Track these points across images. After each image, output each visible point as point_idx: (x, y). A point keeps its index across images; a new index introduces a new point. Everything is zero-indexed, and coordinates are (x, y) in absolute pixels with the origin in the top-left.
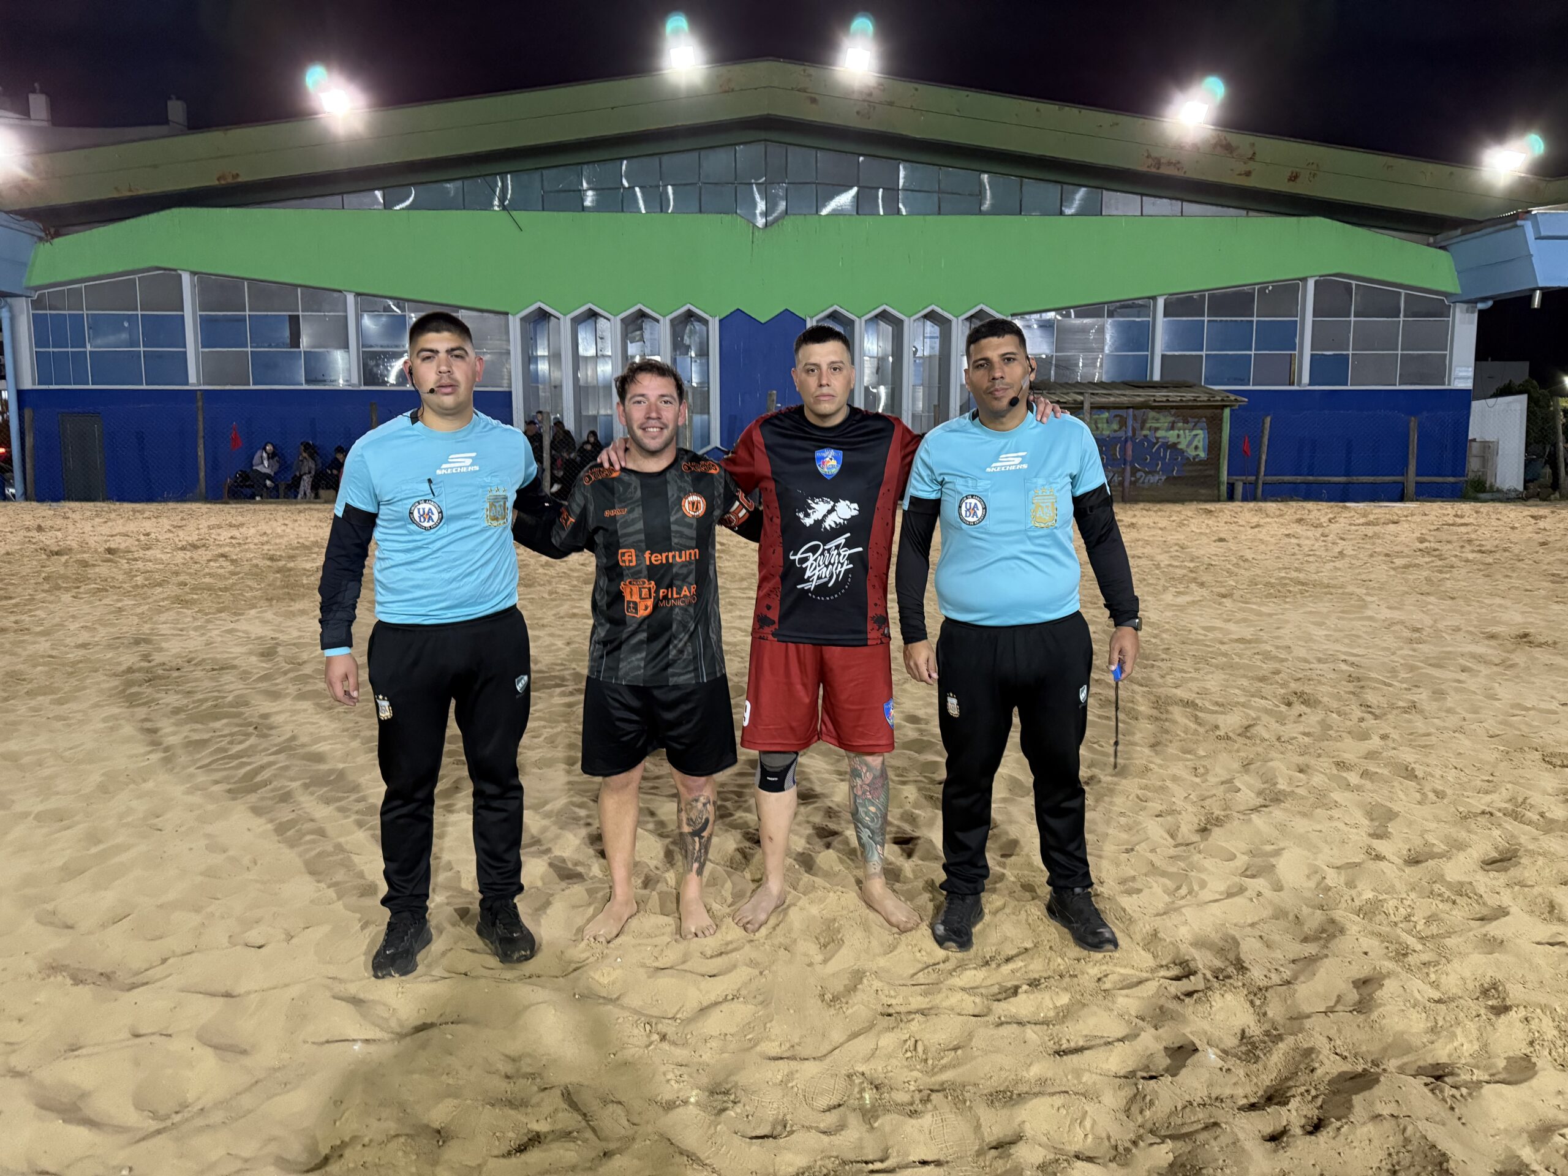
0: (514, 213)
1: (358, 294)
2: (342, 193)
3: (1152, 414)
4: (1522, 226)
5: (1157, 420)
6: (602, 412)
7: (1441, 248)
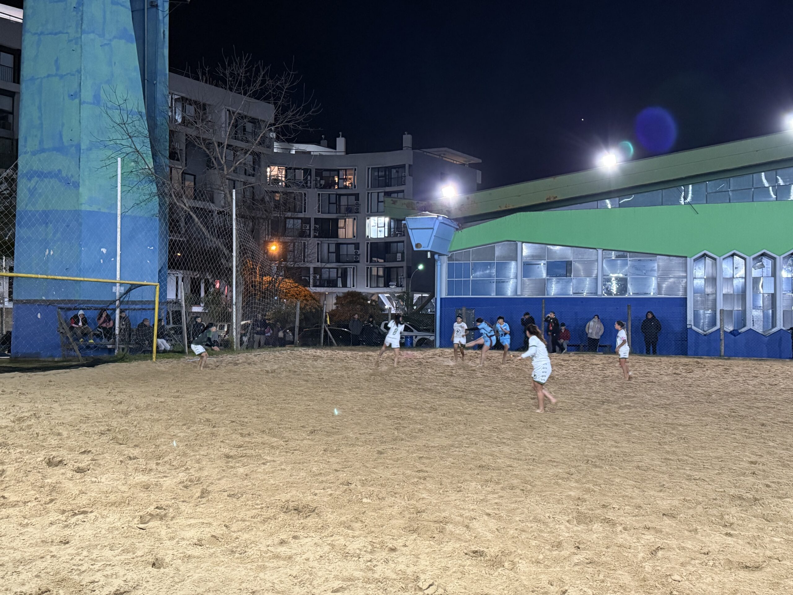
0: (693, 205)
1: (604, 250)
2: (597, 200)
6: (736, 309)
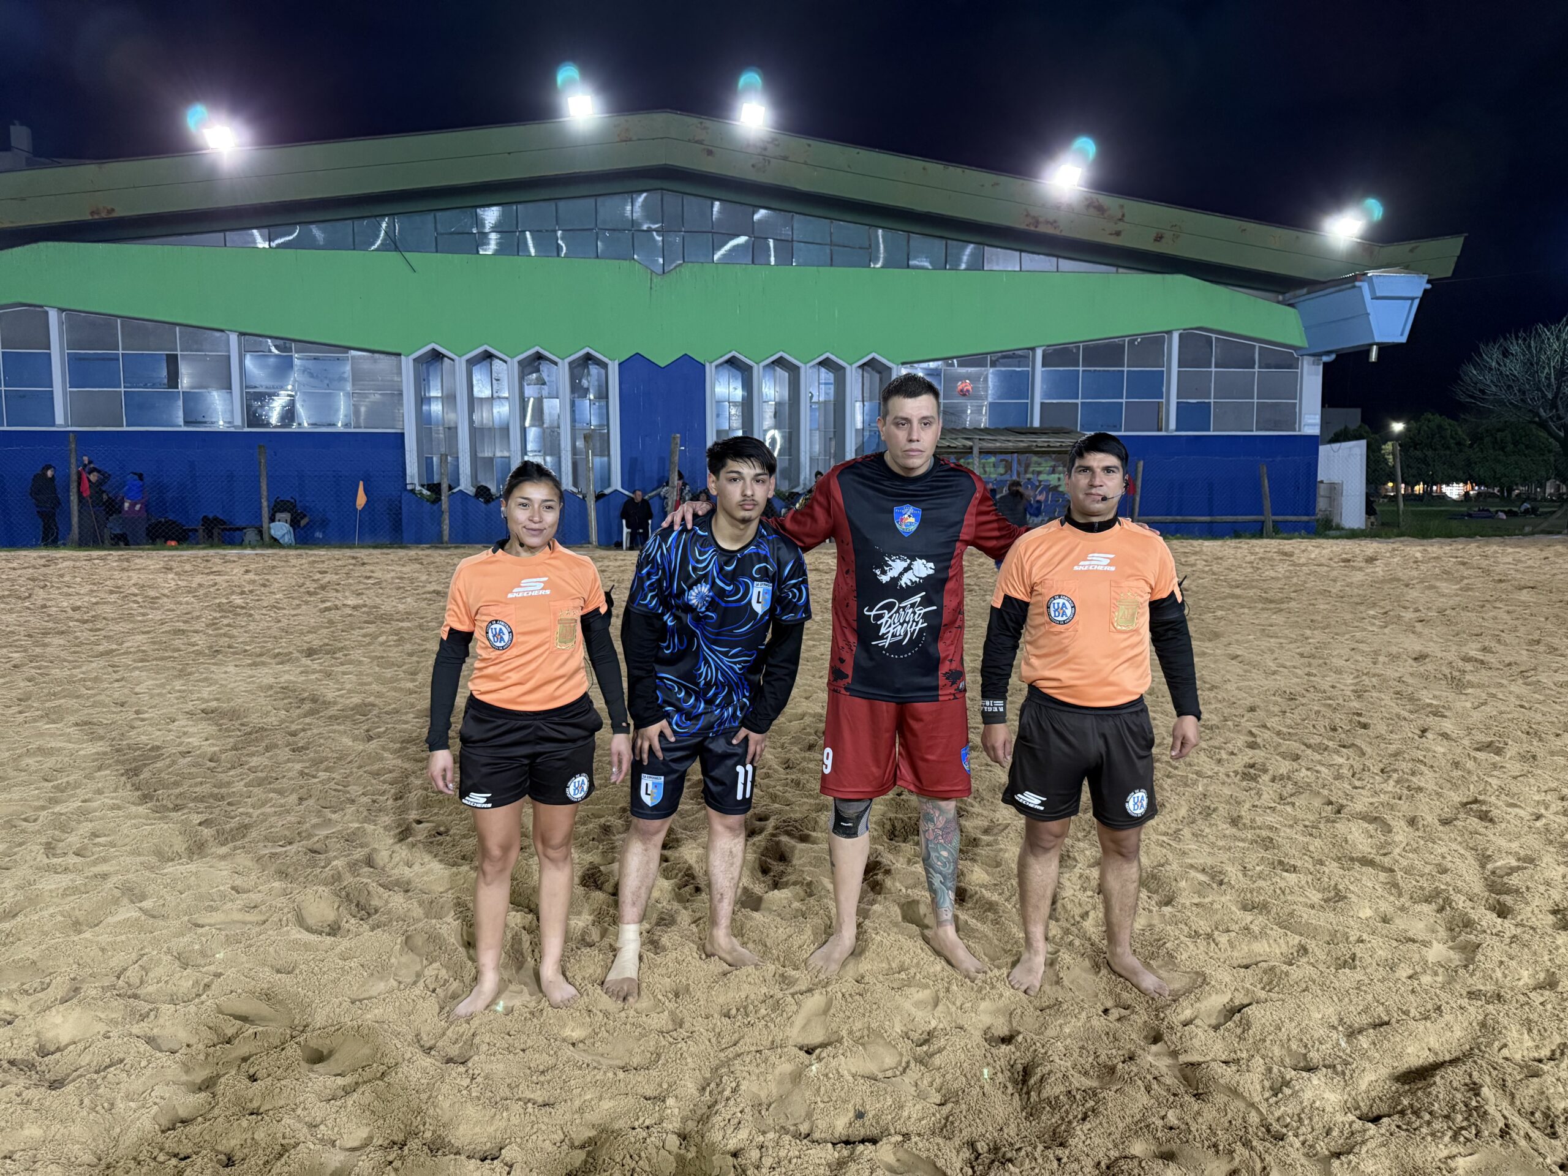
0: (407, 255)
1: (242, 334)
2: (225, 231)
3: (1035, 458)
4: (1360, 287)
5: (1040, 464)
7: (1291, 305)
